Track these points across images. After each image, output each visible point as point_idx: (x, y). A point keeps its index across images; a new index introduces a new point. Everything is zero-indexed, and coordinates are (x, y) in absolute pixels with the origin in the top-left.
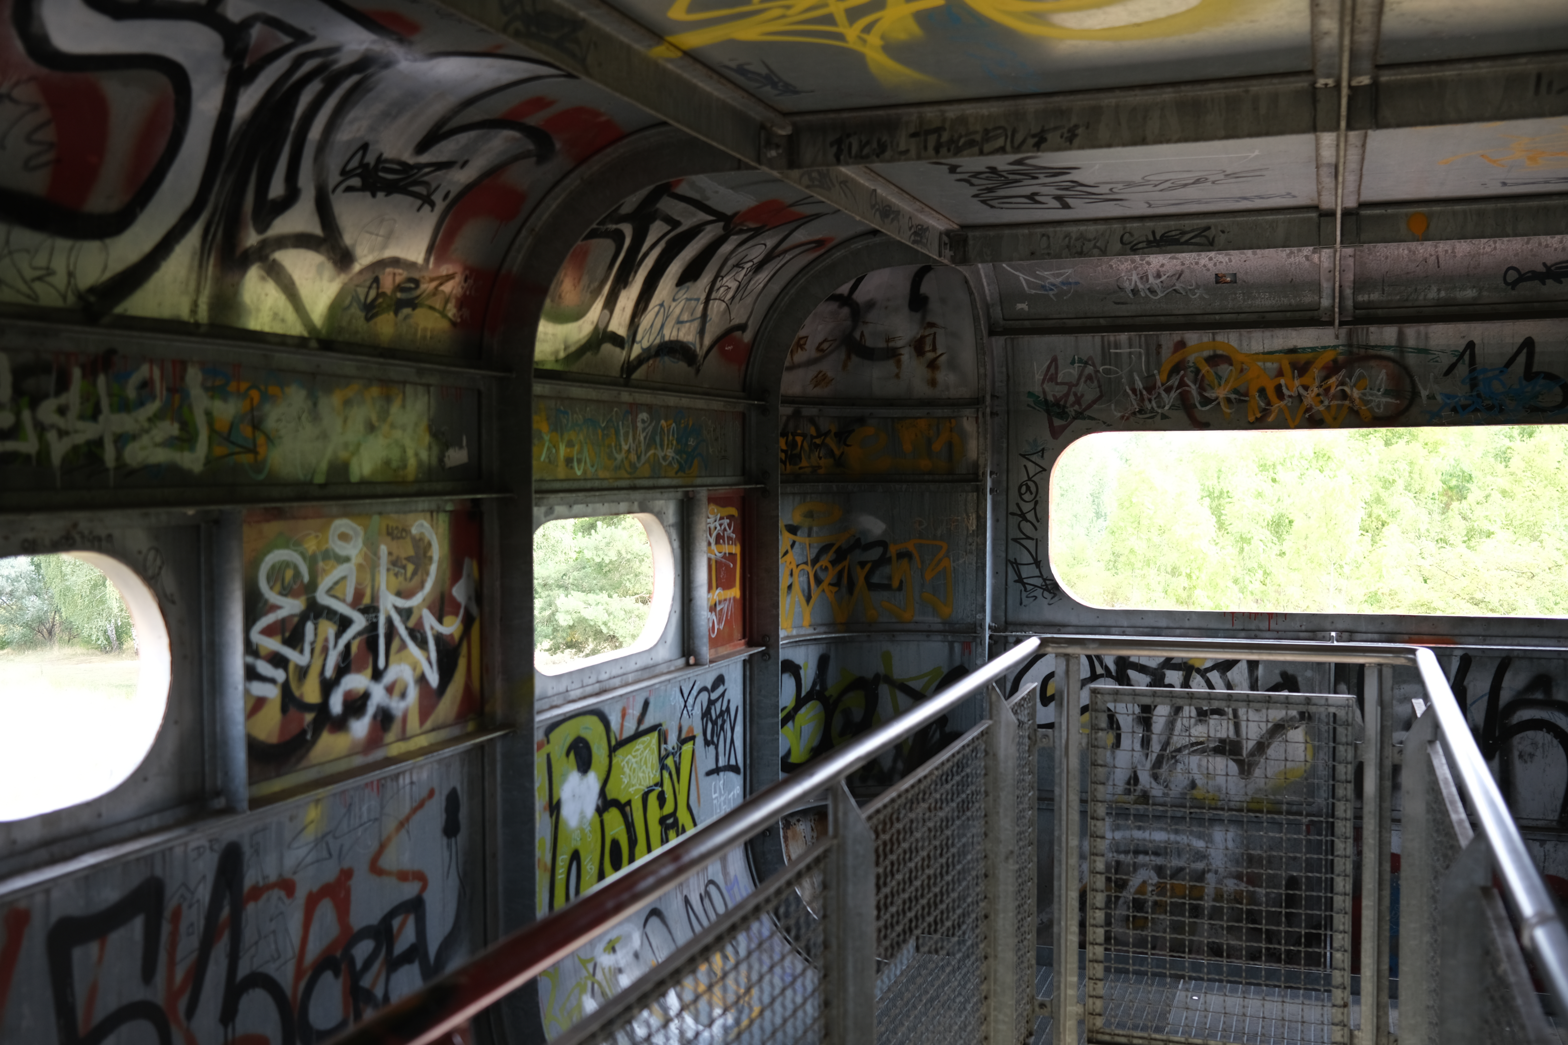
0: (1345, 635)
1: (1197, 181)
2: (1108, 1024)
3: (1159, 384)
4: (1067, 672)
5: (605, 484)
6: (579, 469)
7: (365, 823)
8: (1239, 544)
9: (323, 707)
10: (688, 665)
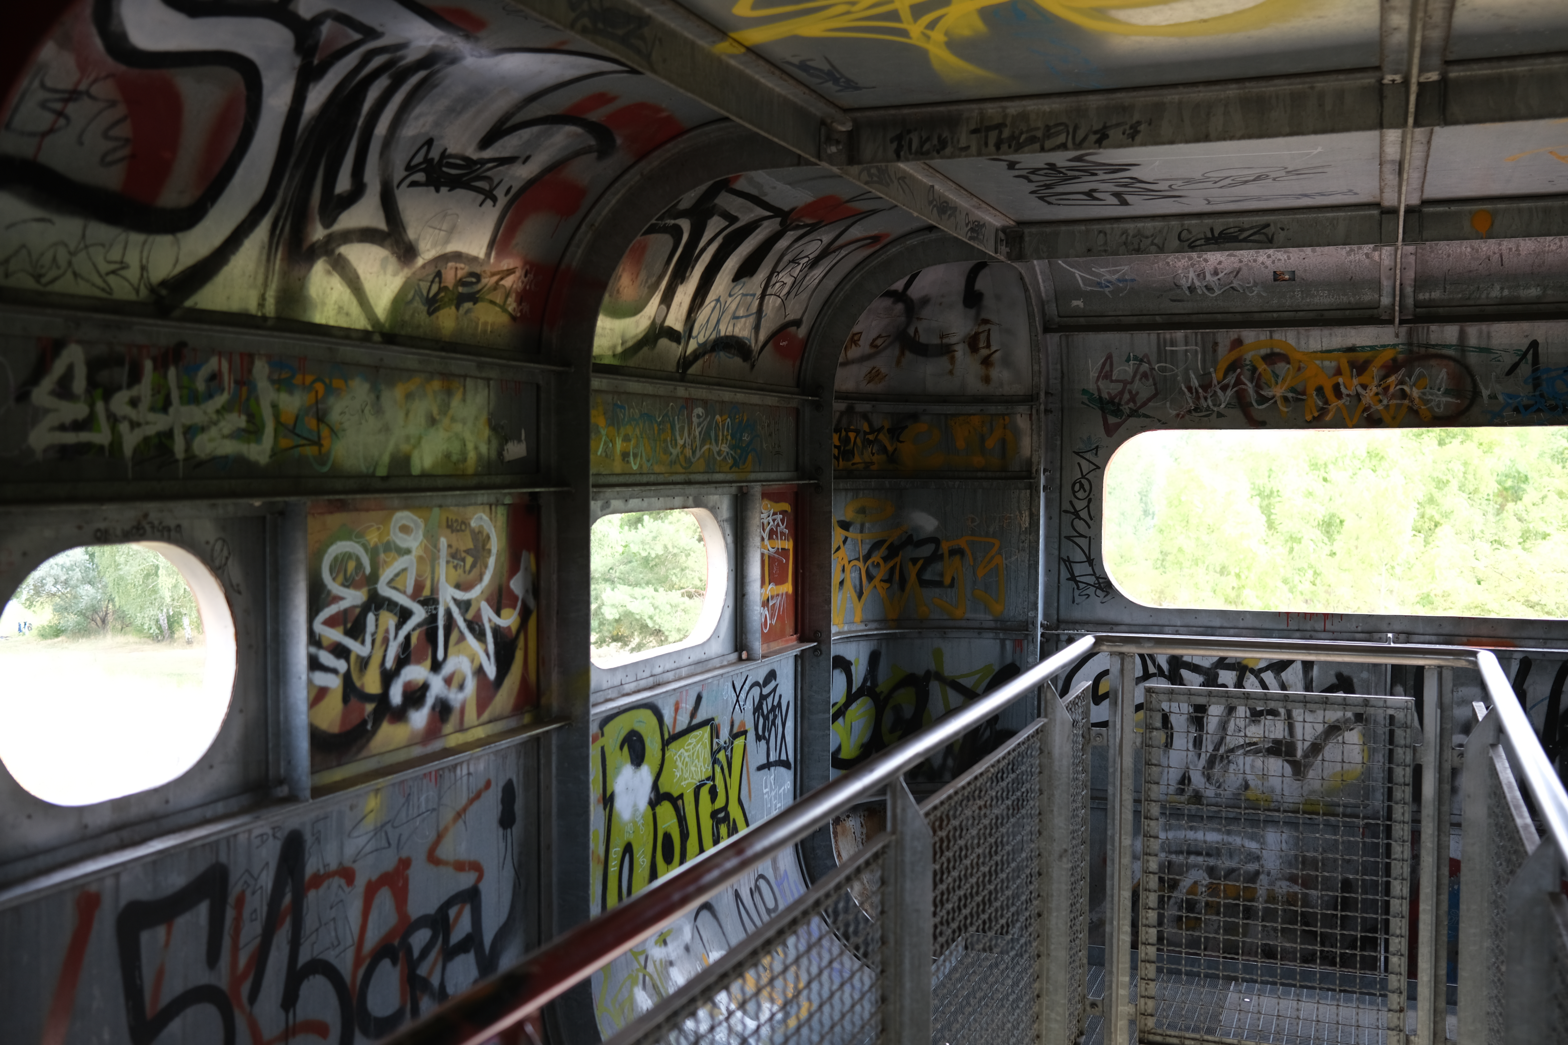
0: (1402, 637)
1: (1258, 178)
2: (1159, 1024)
3: (1215, 382)
4: (1122, 670)
5: (661, 479)
6: (635, 464)
7: (423, 813)
8: (1289, 544)
9: (384, 697)
10: (740, 659)
